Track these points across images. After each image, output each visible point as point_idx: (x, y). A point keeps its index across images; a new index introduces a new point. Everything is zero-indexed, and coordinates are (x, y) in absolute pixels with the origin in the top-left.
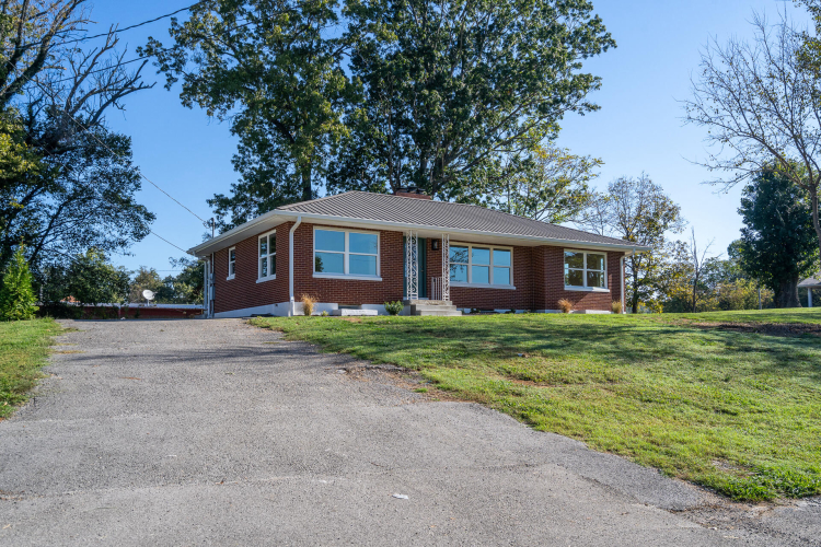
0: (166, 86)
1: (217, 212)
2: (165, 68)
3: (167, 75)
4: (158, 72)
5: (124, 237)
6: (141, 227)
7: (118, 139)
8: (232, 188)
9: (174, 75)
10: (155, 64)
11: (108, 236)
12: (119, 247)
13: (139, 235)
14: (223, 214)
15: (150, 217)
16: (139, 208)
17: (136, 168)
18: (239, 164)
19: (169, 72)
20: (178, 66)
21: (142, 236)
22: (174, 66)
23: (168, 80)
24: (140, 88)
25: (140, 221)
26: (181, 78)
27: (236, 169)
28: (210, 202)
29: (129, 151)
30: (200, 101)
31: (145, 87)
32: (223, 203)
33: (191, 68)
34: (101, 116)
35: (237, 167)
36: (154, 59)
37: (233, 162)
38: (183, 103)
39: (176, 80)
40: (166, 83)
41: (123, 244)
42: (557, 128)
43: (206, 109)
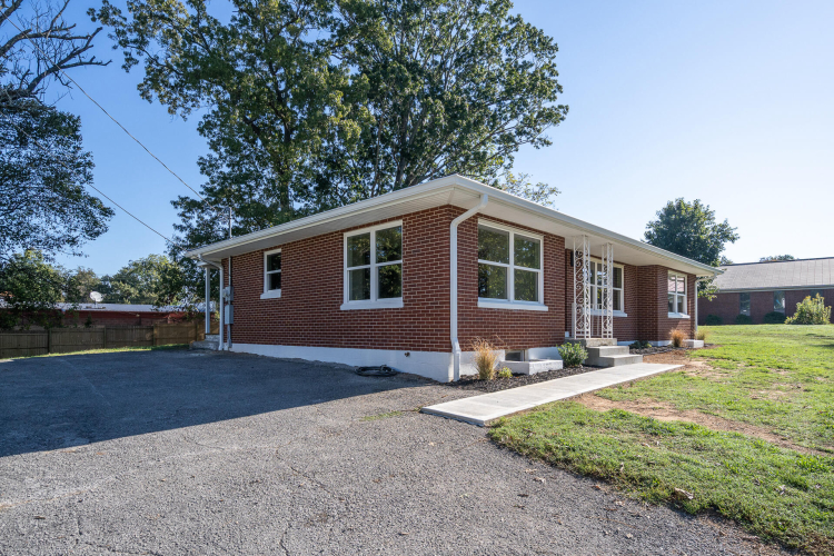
0: (124, 67)
1: (183, 215)
2: (124, 43)
3: (126, 54)
4: (115, 48)
5: (74, 234)
6: (96, 223)
7: (63, 117)
8: (202, 190)
9: (134, 55)
10: (111, 37)
11: (51, 232)
12: (67, 246)
13: (94, 231)
14: (190, 218)
15: (107, 212)
16: (92, 201)
17: (88, 155)
18: (206, 166)
19: (128, 50)
20: (141, 44)
21: (98, 234)
22: (135, 41)
23: (127, 60)
24: (91, 63)
25: (94, 217)
26: (142, 59)
27: (202, 173)
28: (175, 203)
29: (78, 133)
30: (160, 96)
31: (97, 64)
32: (189, 205)
33: (155, 48)
34: (40, 86)
35: (203, 170)
36: (110, 29)
37: (199, 164)
38: (142, 95)
39: (137, 62)
40: (124, 63)
41: (73, 242)
42: (511, 159)
43: (167, 106)
